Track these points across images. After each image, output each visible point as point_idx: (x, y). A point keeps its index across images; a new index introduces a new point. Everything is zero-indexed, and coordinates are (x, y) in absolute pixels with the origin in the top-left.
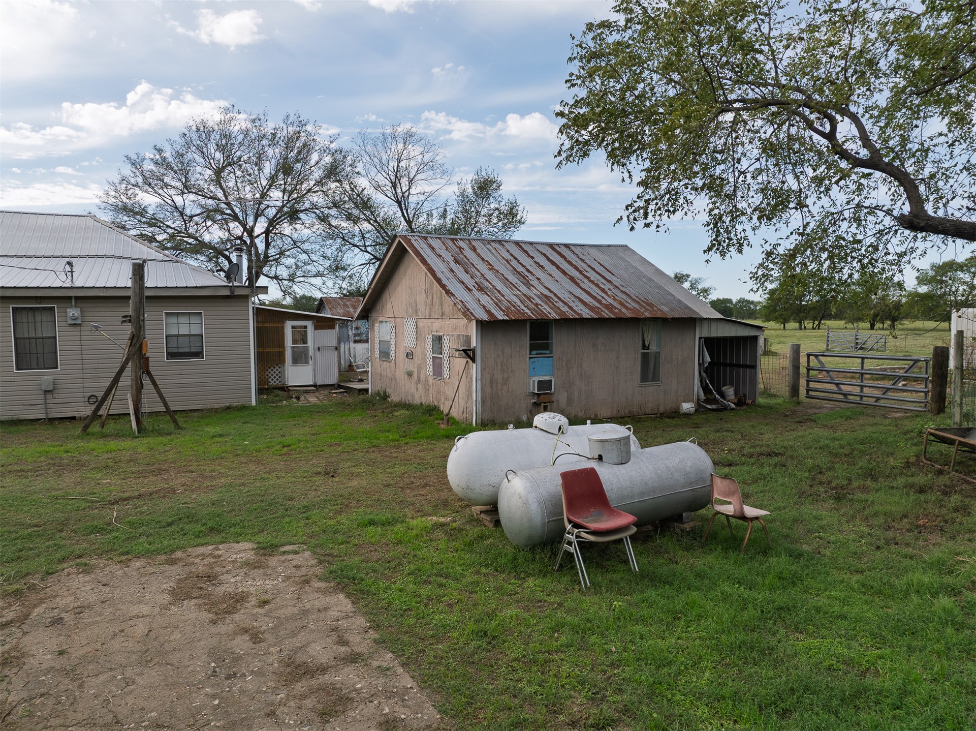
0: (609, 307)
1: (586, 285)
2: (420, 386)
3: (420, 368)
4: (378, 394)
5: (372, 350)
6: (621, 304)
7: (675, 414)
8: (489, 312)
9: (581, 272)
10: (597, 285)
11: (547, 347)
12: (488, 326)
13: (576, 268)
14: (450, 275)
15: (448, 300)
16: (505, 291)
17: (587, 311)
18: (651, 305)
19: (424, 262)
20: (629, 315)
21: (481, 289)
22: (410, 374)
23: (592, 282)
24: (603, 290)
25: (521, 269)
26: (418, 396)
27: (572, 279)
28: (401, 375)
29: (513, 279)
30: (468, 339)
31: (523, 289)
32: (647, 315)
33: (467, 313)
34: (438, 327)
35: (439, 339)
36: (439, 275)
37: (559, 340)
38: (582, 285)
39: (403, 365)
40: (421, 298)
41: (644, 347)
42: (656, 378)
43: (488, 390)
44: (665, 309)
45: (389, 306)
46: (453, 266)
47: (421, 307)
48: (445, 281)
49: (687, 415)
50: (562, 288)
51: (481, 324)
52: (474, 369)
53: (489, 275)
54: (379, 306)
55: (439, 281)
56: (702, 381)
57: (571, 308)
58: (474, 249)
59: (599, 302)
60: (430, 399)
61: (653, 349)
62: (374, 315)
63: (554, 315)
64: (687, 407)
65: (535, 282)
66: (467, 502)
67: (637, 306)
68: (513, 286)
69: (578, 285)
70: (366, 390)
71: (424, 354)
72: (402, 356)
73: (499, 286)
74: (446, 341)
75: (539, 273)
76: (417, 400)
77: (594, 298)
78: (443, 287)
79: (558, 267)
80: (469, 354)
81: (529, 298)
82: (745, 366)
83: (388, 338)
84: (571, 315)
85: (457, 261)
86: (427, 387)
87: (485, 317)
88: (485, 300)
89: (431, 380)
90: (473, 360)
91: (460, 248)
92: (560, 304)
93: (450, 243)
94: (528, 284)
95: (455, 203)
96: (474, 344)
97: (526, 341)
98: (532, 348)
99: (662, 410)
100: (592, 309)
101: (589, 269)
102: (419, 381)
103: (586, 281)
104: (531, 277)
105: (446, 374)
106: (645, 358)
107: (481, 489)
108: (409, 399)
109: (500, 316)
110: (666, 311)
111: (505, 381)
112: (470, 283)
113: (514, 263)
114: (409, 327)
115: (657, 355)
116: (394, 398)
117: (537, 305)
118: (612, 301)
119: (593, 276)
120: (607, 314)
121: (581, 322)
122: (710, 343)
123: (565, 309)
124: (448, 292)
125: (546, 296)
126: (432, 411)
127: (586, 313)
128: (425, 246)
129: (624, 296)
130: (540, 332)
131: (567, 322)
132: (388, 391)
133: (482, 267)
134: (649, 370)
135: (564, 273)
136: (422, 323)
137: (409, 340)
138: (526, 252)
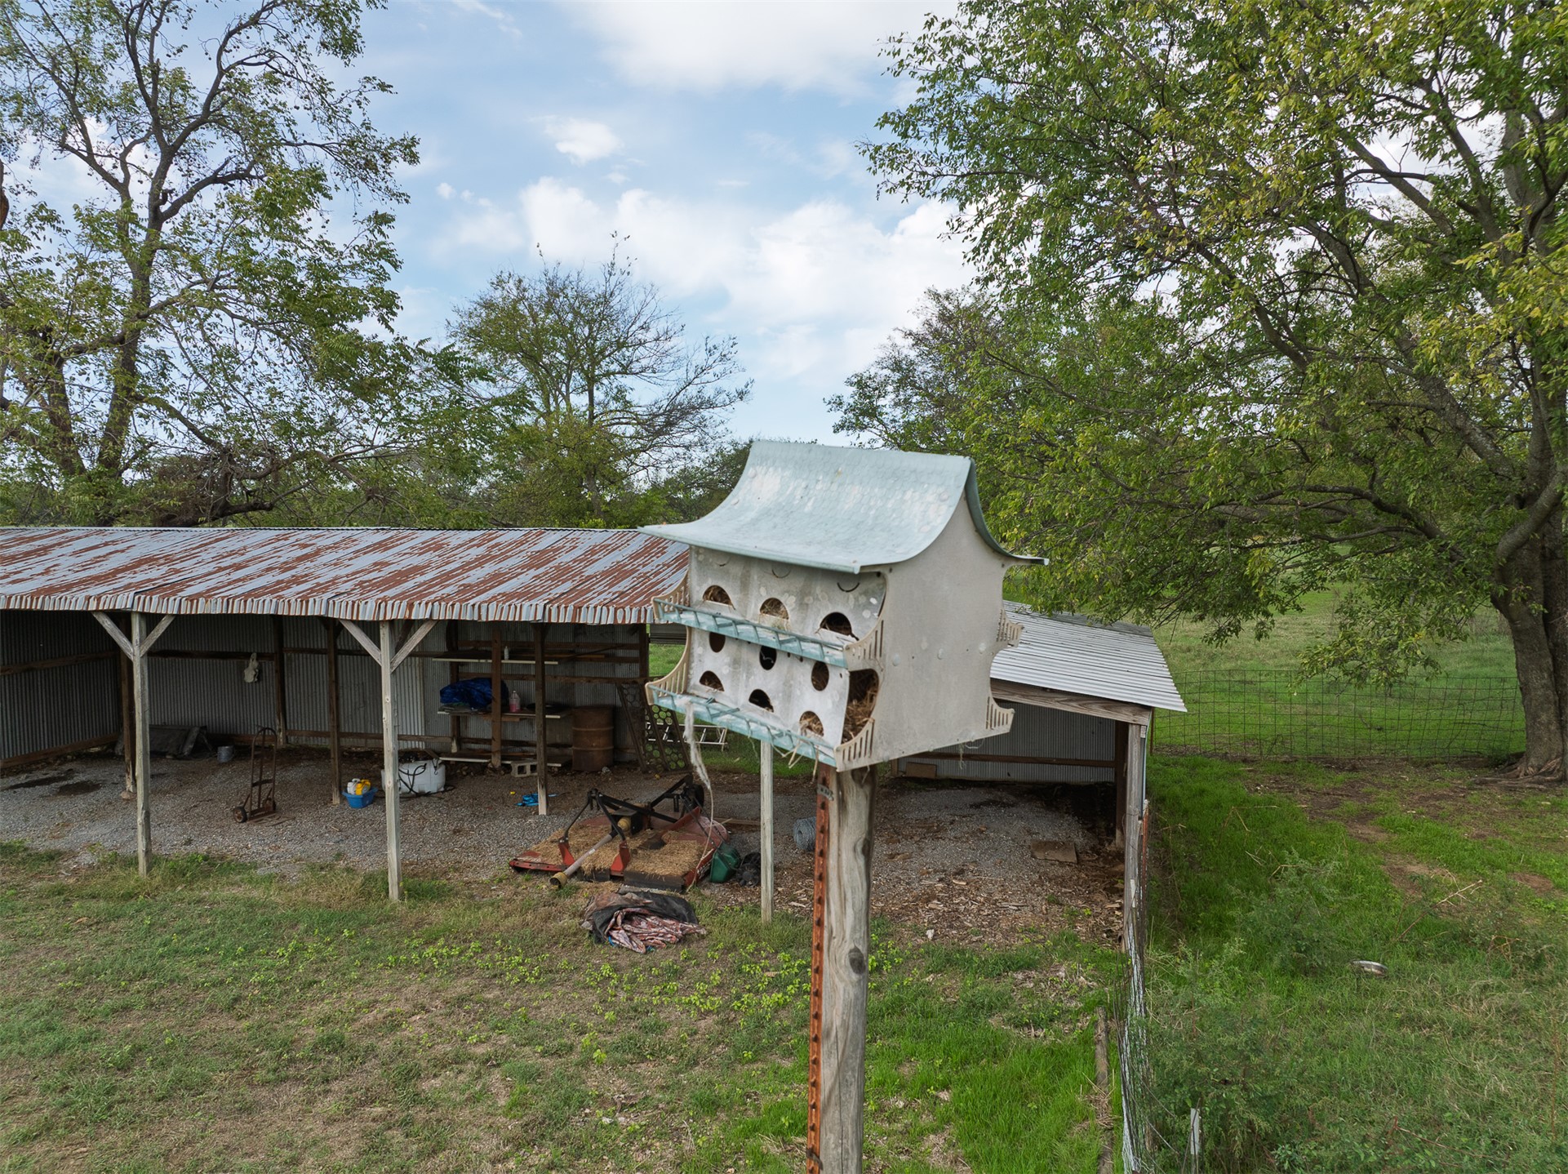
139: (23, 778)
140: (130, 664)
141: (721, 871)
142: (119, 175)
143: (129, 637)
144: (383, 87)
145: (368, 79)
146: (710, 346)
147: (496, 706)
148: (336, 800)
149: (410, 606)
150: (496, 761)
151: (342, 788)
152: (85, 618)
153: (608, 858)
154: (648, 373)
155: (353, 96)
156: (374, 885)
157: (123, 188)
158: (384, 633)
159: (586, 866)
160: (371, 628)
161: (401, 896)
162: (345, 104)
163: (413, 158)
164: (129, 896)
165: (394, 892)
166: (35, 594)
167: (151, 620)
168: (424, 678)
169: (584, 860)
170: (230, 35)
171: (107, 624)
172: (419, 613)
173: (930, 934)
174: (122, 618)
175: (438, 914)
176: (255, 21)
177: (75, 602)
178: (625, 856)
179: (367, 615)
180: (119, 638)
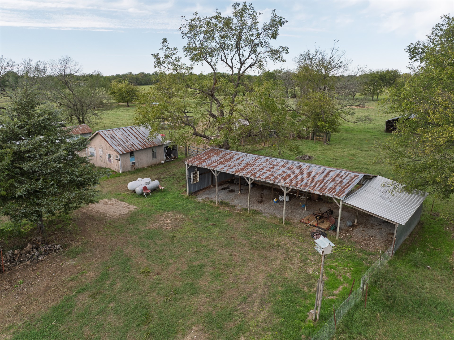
0: (145, 145)
1: (140, 139)
2: (105, 164)
3: (104, 160)
6: (147, 144)
7: (160, 164)
8: (122, 151)
9: (138, 135)
10: (142, 139)
11: (133, 155)
13: (137, 134)
14: (111, 142)
15: (112, 149)
16: (124, 145)
17: (141, 147)
18: (154, 143)
19: (104, 139)
20: (149, 146)
21: (119, 145)
22: (102, 161)
23: (141, 138)
24: (143, 140)
25: (125, 137)
26: (105, 166)
27: (136, 138)
28: (98, 160)
29: (124, 140)
30: (118, 157)
31: (127, 143)
32: (153, 146)
33: (117, 152)
34: (109, 152)
35: (109, 155)
36: (109, 143)
37: (136, 154)
38: (139, 139)
39: (100, 159)
40: (104, 146)
41: (153, 152)
42: (156, 157)
43: (123, 166)
44: (156, 143)
45: (93, 144)
46: (111, 139)
48: (111, 145)
49: (163, 164)
50: (135, 141)
51: (121, 155)
52: (120, 162)
53: (119, 141)
56: (166, 156)
57: (137, 147)
58: (114, 133)
59: (143, 144)
61: (155, 151)
62: (88, 145)
63: (134, 150)
64: (163, 162)
65: (129, 141)
66: (132, 191)
67: (151, 144)
68: (124, 143)
69: (138, 139)
71: (106, 157)
72: (98, 157)
73: (122, 143)
74: (112, 156)
75: (129, 137)
77: (142, 143)
79: (133, 135)
80: (118, 159)
82: (175, 150)
83: (93, 152)
84: (138, 149)
85: (112, 138)
86: (107, 164)
87: (121, 153)
88: (120, 148)
89: (108, 163)
90: (119, 161)
91: (111, 133)
92: (135, 146)
93: (108, 131)
94: (128, 142)
97: (129, 155)
98: (130, 156)
99: (158, 163)
100: (142, 146)
101: (140, 134)
102: (104, 162)
103: (139, 138)
104: (128, 139)
105: (112, 162)
106: (153, 154)
107: (133, 189)
108: (102, 166)
109: (124, 152)
111: (126, 164)
112: (116, 144)
113: (123, 135)
115: (156, 152)
116: (97, 165)
117: (130, 147)
118: (145, 143)
119: (141, 136)
120: (144, 147)
121: (140, 150)
122: (166, 148)
123: (136, 147)
124: (113, 147)
125: (132, 145)
127: (141, 148)
128: (103, 134)
129: (148, 141)
130: (132, 154)
131: (137, 151)
132: (95, 164)
133: (117, 138)
134: (154, 156)
135: (134, 136)
136: (104, 150)
137: (100, 152)
138: (125, 131)
139: (222, 187)
140: (248, 184)
141: (332, 229)
143: (249, 181)
146: (359, 68)
148: (272, 201)
149: (289, 186)
150: (297, 195)
151: (273, 200)
153: (315, 224)
156: (281, 221)
157: (232, 68)
158: (285, 188)
161: (285, 223)
163: (287, 52)
165: (283, 223)
166: (236, 172)
167: (252, 180)
169: (311, 223)
171: (246, 179)
172: (291, 187)
173: (361, 246)
175: (290, 228)
177: (242, 175)
178: (318, 224)
179: (283, 186)
180: (247, 181)
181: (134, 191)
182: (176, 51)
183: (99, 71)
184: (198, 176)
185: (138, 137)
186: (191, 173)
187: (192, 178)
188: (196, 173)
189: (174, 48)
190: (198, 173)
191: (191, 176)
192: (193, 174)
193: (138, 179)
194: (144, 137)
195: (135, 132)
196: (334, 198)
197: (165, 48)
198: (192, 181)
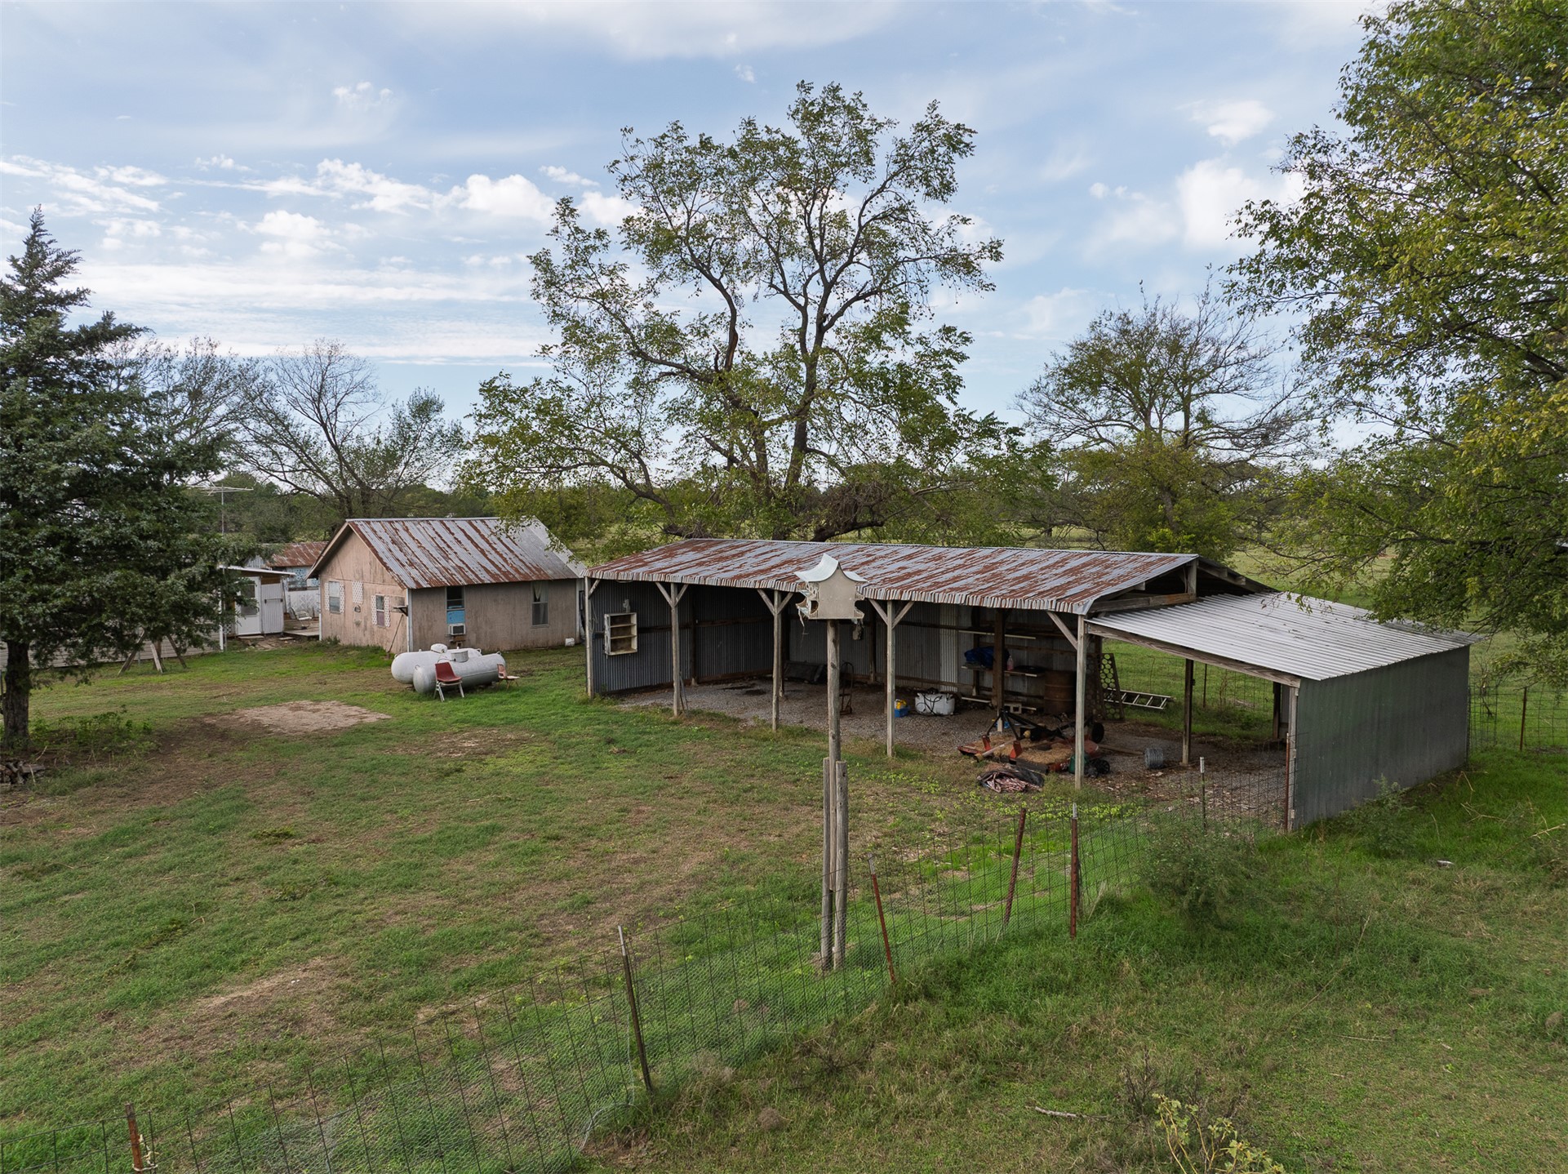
0: (506, 574)
1: (493, 556)
2: (367, 633)
3: (366, 619)
4: (329, 639)
5: (322, 603)
6: (517, 570)
7: (561, 647)
8: (417, 582)
9: (490, 545)
10: (501, 556)
11: (460, 603)
12: (417, 592)
13: (488, 542)
14: (388, 554)
15: (388, 575)
16: (430, 565)
17: (489, 577)
18: (539, 570)
19: (369, 544)
20: (519, 578)
21: (411, 564)
22: (358, 624)
23: (497, 553)
24: (505, 560)
25: (443, 545)
26: (365, 640)
27: (482, 551)
28: (350, 623)
29: (436, 554)
30: (402, 601)
31: (443, 562)
32: (534, 578)
33: (401, 584)
34: (380, 589)
35: (381, 599)
36: (381, 555)
37: (468, 598)
38: (490, 556)
39: (353, 617)
40: (366, 568)
41: (535, 600)
42: (545, 621)
43: (418, 634)
44: (550, 572)
45: (338, 570)
46: (392, 546)
47: (367, 574)
48: (385, 560)
49: (569, 647)
50: (473, 560)
51: (411, 591)
52: (408, 620)
53: (418, 552)
54: (329, 569)
55: (381, 560)
57: (477, 576)
58: (407, 530)
59: (499, 569)
60: (376, 642)
61: (542, 601)
62: (324, 576)
63: (465, 582)
64: (569, 641)
65: (452, 556)
66: (403, 682)
67: (528, 571)
68: (435, 560)
69: (486, 556)
70: (317, 637)
71: (369, 609)
72: (351, 609)
73: (425, 561)
74: (386, 600)
75: (456, 547)
76: (364, 644)
77: (496, 566)
78: (384, 564)
79: (472, 541)
80: (404, 611)
81: (447, 570)
83: (337, 595)
84: (476, 581)
85: (394, 542)
86: (372, 633)
87: (414, 586)
88: (414, 573)
89: (375, 628)
90: (407, 615)
91: (396, 529)
92: (469, 574)
93: (388, 525)
94: (447, 558)
95: (391, 427)
96: (407, 603)
97: (445, 600)
98: (449, 603)
99: (550, 644)
100: (493, 575)
101: (497, 542)
102: (366, 628)
103: (493, 552)
104: (450, 552)
105: (387, 624)
106: (536, 608)
107: (406, 676)
108: (358, 643)
109: (425, 585)
110: (551, 574)
111: (430, 628)
112: (403, 559)
113: (438, 540)
114: (356, 588)
115: (545, 605)
116: (344, 642)
117: (452, 575)
118: (509, 568)
119: (500, 547)
120: (503, 579)
121: (483, 586)
123: (472, 577)
124: (388, 569)
125: (460, 567)
126: (377, 650)
127: (487, 579)
128: (369, 530)
129: (520, 564)
130: (454, 594)
131: (472, 587)
132: (339, 637)
133: (413, 545)
134: (539, 615)
135: (477, 546)
136: (367, 586)
137: (356, 598)
138: (448, 529)
139: (730, 685)
140: (773, 617)
142: (801, 301)
143: (773, 603)
144: (965, 221)
145: (954, 218)
147: (998, 666)
149: (901, 593)
152: (753, 592)
153: (1009, 751)
154: (1242, 391)
155: (945, 230)
156: (880, 750)
157: (803, 310)
158: (889, 607)
159: (996, 753)
160: (883, 604)
161: (893, 754)
162: (940, 236)
163: (997, 256)
164: (765, 739)
165: (889, 752)
166: (733, 579)
167: (783, 595)
168: (958, 643)
169: (995, 750)
170: (866, 202)
171: (764, 596)
172: (905, 597)
174: (770, 593)
175: (909, 765)
176: (880, 191)
177: (749, 583)
178: (1018, 752)
179: (881, 597)
180: (769, 604)
181: (411, 682)
182: (604, 242)
183: (429, 391)
184: (634, 631)
185: (489, 548)
186: (606, 616)
187: (607, 633)
188: (627, 618)
189: (597, 231)
190: (634, 620)
191: (604, 629)
192: (613, 620)
193: (433, 647)
194: (512, 551)
195: (483, 537)
196: (1056, 613)
197: (566, 231)
198: (608, 645)
